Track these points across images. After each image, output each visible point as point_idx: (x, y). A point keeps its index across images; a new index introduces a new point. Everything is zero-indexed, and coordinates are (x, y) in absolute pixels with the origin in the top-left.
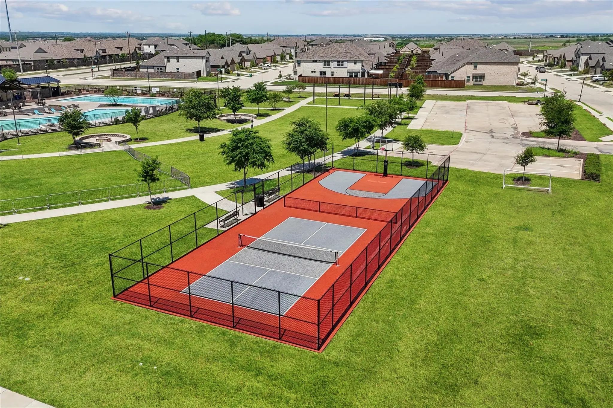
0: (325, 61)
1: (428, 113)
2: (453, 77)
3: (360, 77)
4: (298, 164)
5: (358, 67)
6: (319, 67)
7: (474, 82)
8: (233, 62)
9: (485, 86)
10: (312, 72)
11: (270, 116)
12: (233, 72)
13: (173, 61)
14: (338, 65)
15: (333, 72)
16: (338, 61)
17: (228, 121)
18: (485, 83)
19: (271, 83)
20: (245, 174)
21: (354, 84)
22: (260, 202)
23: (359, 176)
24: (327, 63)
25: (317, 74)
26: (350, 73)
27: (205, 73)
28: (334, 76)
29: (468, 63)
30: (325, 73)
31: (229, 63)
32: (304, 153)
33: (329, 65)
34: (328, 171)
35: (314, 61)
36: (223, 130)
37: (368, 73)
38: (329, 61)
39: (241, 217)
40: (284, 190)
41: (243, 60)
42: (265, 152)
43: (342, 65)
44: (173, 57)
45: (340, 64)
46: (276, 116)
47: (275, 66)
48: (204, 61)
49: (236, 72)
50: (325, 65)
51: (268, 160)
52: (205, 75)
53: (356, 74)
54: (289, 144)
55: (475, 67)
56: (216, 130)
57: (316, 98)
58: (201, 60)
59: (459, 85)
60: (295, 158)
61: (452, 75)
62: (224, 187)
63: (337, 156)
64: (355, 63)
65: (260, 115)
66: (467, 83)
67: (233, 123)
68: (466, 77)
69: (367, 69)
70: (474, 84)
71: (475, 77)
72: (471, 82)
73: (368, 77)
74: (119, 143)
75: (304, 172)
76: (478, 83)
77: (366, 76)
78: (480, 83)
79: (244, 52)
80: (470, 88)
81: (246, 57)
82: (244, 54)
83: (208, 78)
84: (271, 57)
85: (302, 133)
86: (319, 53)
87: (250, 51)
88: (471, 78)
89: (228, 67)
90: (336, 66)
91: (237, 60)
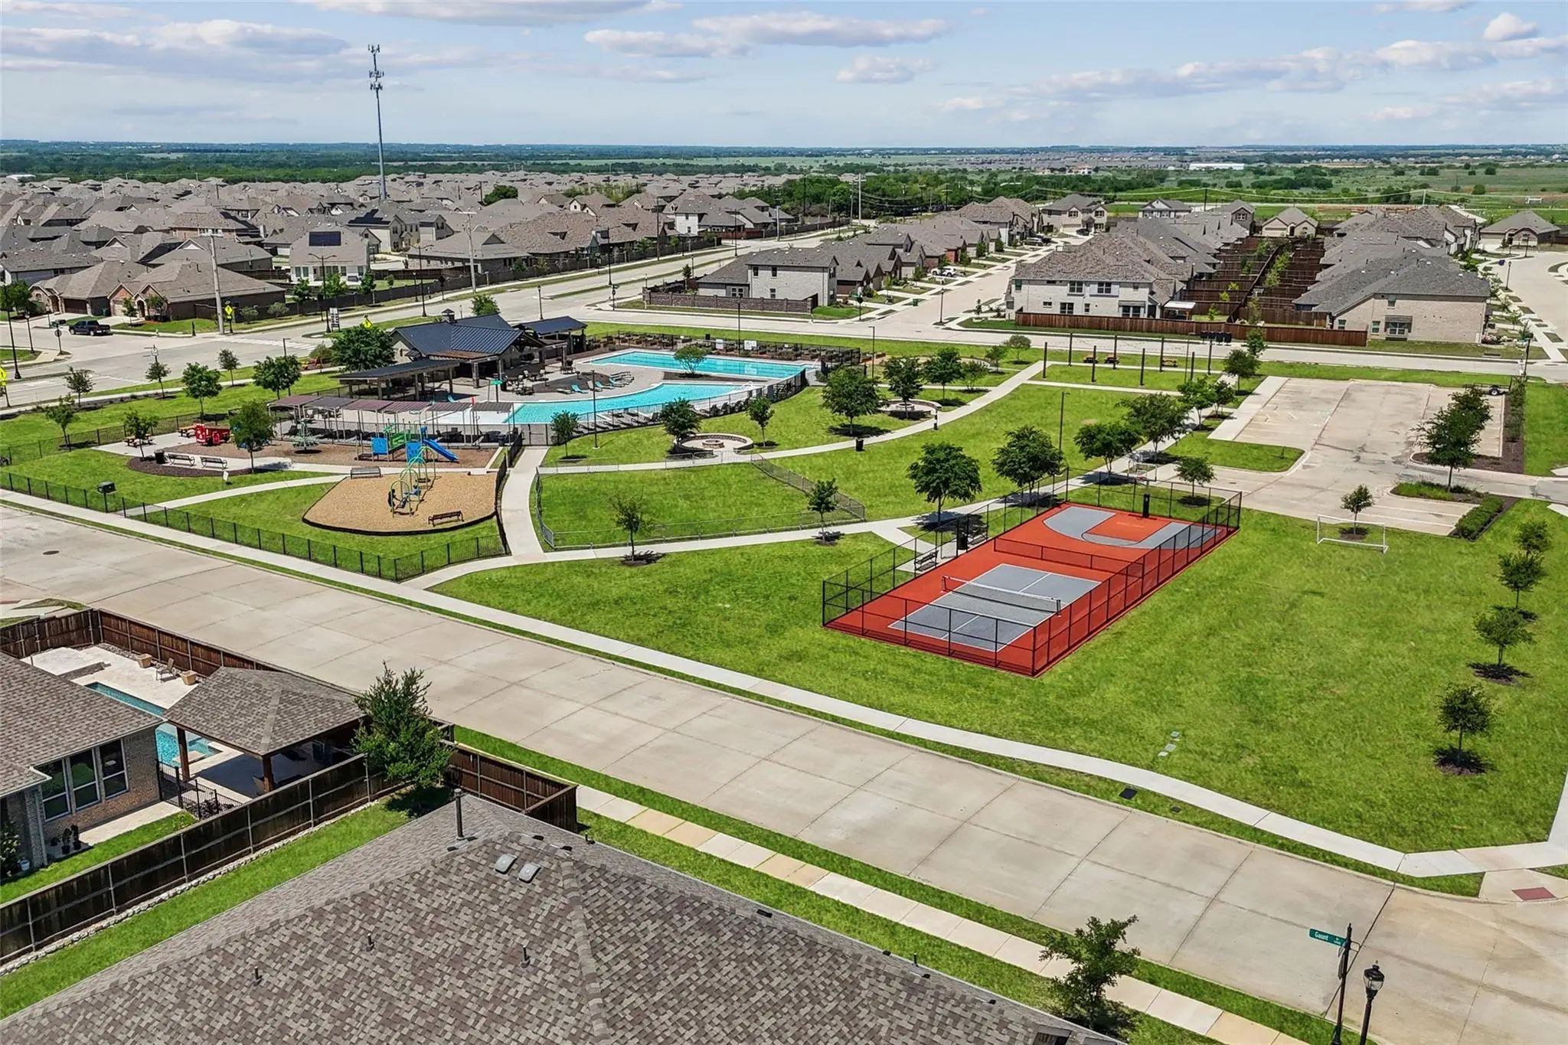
0: (1072, 283)
1: (1260, 406)
2: (1343, 322)
3: (1146, 316)
4: (1013, 494)
5: (1141, 296)
6: (1060, 294)
7: (1388, 334)
8: (879, 272)
9: (1413, 342)
10: (1045, 303)
11: (963, 404)
12: (879, 293)
13: (765, 274)
14: (1100, 291)
15: (1087, 305)
16: (1101, 284)
17: (893, 414)
18: (1413, 336)
19: (959, 324)
20: (940, 506)
21: (1131, 330)
22: (962, 544)
23: (1106, 515)
24: (1076, 287)
25: (1056, 309)
26: (1124, 307)
27: (826, 300)
28: (1090, 313)
29: (1375, 296)
30: (1071, 305)
31: (872, 275)
32: (1023, 479)
33: (1080, 290)
34: (1058, 506)
35: (1049, 282)
36: (887, 431)
37: (1162, 308)
38: (1080, 283)
39: (940, 561)
40: (993, 530)
41: (899, 265)
42: (970, 477)
43: (1108, 291)
44: (765, 267)
45: (1105, 288)
46: (975, 405)
47: (965, 274)
48: (826, 275)
49: (884, 292)
50: (1072, 290)
51: (973, 488)
52: (826, 304)
53: (1137, 309)
54: (1002, 464)
55: (1392, 303)
56: (878, 432)
57: (1049, 363)
58: (820, 274)
59: (1355, 340)
60: (1012, 486)
61: (1341, 318)
62: (909, 522)
63: (1076, 483)
64: (1136, 288)
65: (947, 403)
66: (1371, 336)
67: (902, 419)
68: (1370, 323)
69: (1161, 298)
70: (1387, 339)
71: (1393, 324)
72: (1382, 335)
73: (1161, 316)
74: (739, 450)
75: (1022, 505)
76: (1397, 335)
77: (1158, 316)
78: (1402, 336)
79: (901, 246)
80: (1379, 346)
81: (906, 257)
82: (900, 251)
83: (832, 309)
84: (956, 251)
85: (1022, 448)
86: (1060, 267)
87: (912, 243)
88: (1382, 326)
89: (868, 283)
90: (1096, 292)
91: (888, 266)
